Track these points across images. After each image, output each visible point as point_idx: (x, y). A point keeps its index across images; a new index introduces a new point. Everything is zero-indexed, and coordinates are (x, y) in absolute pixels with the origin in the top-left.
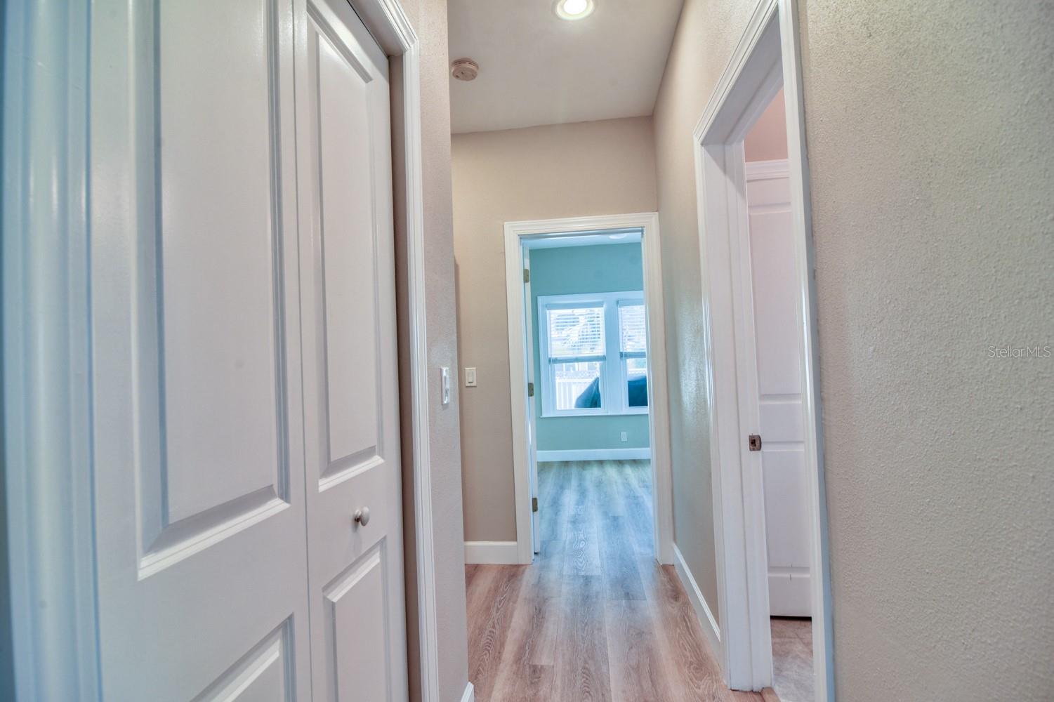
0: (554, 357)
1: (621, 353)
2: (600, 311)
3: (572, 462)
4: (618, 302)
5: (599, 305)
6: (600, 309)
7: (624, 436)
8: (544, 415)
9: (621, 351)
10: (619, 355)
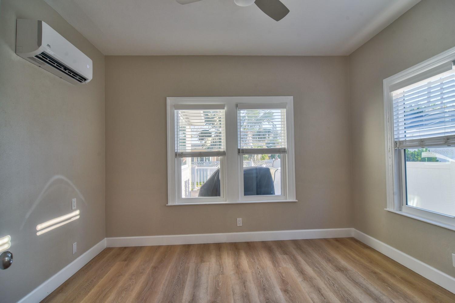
0: (180, 151)
1: (239, 150)
2: (221, 113)
3: (194, 245)
4: (237, 106)
5: (221, 107)
6: (222, 111)
7: (240, 222)
8: (170, 204)
9: (239, 148)
10: (237, 152)
